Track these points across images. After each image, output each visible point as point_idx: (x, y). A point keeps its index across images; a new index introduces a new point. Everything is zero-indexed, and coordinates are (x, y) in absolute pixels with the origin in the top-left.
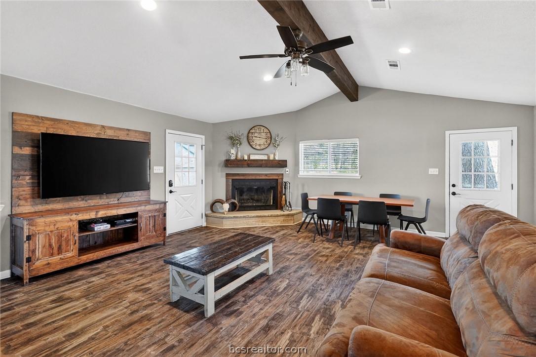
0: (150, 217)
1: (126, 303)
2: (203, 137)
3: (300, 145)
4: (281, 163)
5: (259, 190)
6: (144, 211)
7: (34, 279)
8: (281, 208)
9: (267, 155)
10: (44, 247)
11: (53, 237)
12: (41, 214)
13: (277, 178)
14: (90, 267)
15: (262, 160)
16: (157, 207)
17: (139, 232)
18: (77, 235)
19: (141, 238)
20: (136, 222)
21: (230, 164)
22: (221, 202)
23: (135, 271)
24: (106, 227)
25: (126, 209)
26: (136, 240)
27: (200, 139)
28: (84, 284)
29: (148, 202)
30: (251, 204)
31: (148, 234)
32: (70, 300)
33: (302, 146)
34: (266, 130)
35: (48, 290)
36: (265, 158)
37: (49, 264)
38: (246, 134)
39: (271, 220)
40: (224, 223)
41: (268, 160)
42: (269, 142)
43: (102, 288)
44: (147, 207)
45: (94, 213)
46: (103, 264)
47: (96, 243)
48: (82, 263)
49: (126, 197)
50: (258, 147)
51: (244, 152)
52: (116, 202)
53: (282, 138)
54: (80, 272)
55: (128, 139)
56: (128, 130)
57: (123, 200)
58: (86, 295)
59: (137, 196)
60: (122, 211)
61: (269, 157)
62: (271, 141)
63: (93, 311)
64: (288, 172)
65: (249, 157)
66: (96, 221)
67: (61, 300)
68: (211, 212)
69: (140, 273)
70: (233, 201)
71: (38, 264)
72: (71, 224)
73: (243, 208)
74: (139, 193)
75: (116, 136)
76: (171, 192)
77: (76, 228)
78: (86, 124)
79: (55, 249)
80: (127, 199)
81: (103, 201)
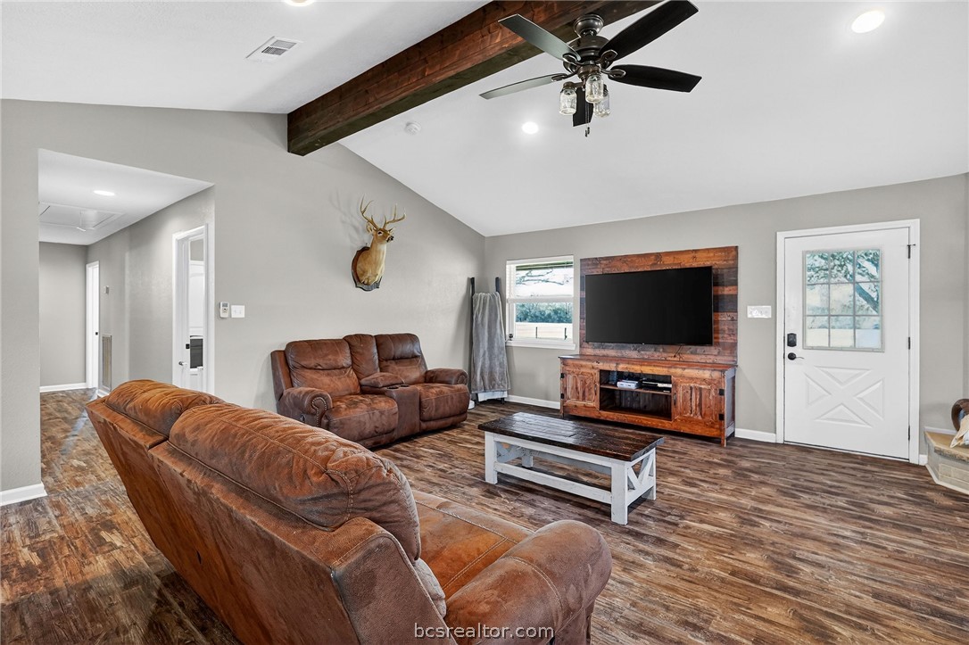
0: (691, 388)
2: (915, 223)
6: (682, 376)
10: (572, 388)
11: (579, 381)
17: (673, 406)
18: (598, 384)
19: (675, 416)
24: (631, 386)
26: (668, 417)
31: (688, 414)
37: (577, 407)
44: (686, 371)
47: (645, 407)
48: (602, 418)
49: (692, 353)
52: (671, 358)
55: (695, 265)
56: (696, 251)
59: (711, 354)
72: (593, 371)
74: (714, 350)
75: (676, 264)
76: (792, 357)
77: (597, 377)
78: (639, 256)
79: (581, 395)
80: (693, 356)
81: (658, 354)
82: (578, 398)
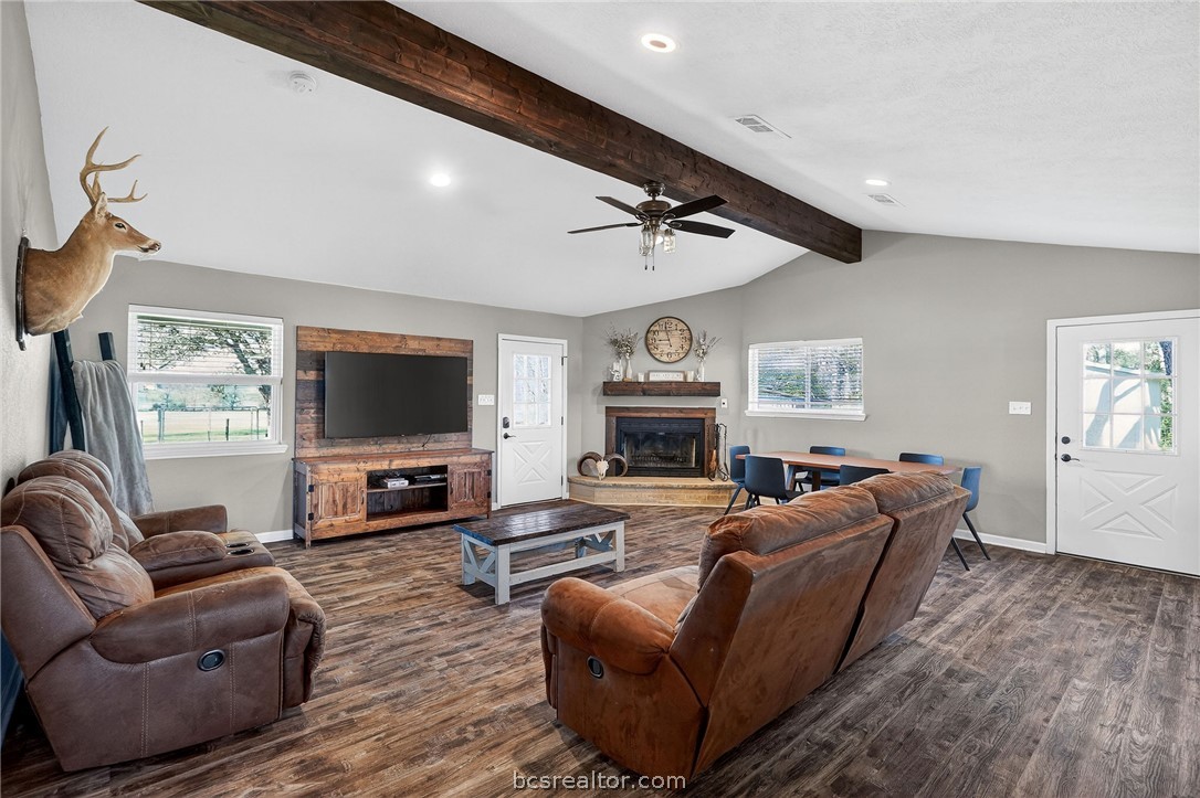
0: (466, 473)
1: (410, 579)
2: (565, 342)
3: (750, 352)
4: (707, 387)
5: (669, 439)
6: (458, 464)
7: (317, 543)
8: (711, 476)
9: (683, 372)
10: (327, 502)
11: (337, 491)
12: (325, 459)
13: (702, 416)
14: (381, 538)
15: (671, 383)
16: (477, 459)
17: (449, 496)
18: (365, 490)
19: (451, 504)
20: (445, 480)
21: (612, 391)
22: (596, 458)
23: (435, 548)
24: (403, 483)
25: (429, 460)
26: (444, 508)
27: (560, 346)
28: (369, 555)
29: (468, 450)
30: (652, 465)
31: (463, 500)
32: (350, 568)
33: (754, 355)
34: (681, 326)
35: (329, 556)
36: (680, 378)
37: (332, 525)
38: (642, 334)
39: (684, 495)
40: (597, 494)
41: (685, 383)
42: (686, 347)
43: (388, 562)
44: (463, 458)
45: (387, 463)
46: (398, 537)
47: (391, 506)
48: (371, 530)
49: (435, 441)
50: (665, 358)
51: (637, 368)
52: (421, 449)
53: (714, 339)
54: (368, 542)
55: (439, 353)
56: (439, 339)
57: (430, 446)
58: (369, 566)
59: (453, 440)
60: (425, 463)
61: (685, 377)
62: (691, 346)
63: (372, 581)
64: (725, 406)
65: (647, 376)
66: (391, 474)
67: (342, 567)
68: (577, 474)
69: (439, 551)
70: (618, 456)
71: (321, 523)
72: (358, 475)
73: (635, 471)
74: (453, 436)
75: (420, 350)
76: (506, 436)
77: (364, 481)
78: (381, 335)
79: (340, 508)
80: (437, 444)
81: (402, 446)
82: (336, 514)
